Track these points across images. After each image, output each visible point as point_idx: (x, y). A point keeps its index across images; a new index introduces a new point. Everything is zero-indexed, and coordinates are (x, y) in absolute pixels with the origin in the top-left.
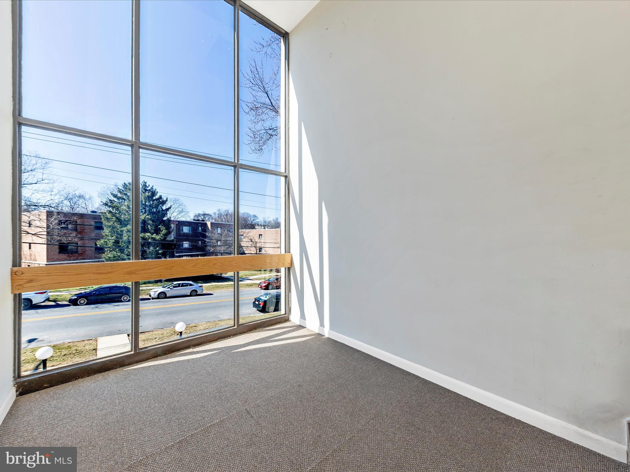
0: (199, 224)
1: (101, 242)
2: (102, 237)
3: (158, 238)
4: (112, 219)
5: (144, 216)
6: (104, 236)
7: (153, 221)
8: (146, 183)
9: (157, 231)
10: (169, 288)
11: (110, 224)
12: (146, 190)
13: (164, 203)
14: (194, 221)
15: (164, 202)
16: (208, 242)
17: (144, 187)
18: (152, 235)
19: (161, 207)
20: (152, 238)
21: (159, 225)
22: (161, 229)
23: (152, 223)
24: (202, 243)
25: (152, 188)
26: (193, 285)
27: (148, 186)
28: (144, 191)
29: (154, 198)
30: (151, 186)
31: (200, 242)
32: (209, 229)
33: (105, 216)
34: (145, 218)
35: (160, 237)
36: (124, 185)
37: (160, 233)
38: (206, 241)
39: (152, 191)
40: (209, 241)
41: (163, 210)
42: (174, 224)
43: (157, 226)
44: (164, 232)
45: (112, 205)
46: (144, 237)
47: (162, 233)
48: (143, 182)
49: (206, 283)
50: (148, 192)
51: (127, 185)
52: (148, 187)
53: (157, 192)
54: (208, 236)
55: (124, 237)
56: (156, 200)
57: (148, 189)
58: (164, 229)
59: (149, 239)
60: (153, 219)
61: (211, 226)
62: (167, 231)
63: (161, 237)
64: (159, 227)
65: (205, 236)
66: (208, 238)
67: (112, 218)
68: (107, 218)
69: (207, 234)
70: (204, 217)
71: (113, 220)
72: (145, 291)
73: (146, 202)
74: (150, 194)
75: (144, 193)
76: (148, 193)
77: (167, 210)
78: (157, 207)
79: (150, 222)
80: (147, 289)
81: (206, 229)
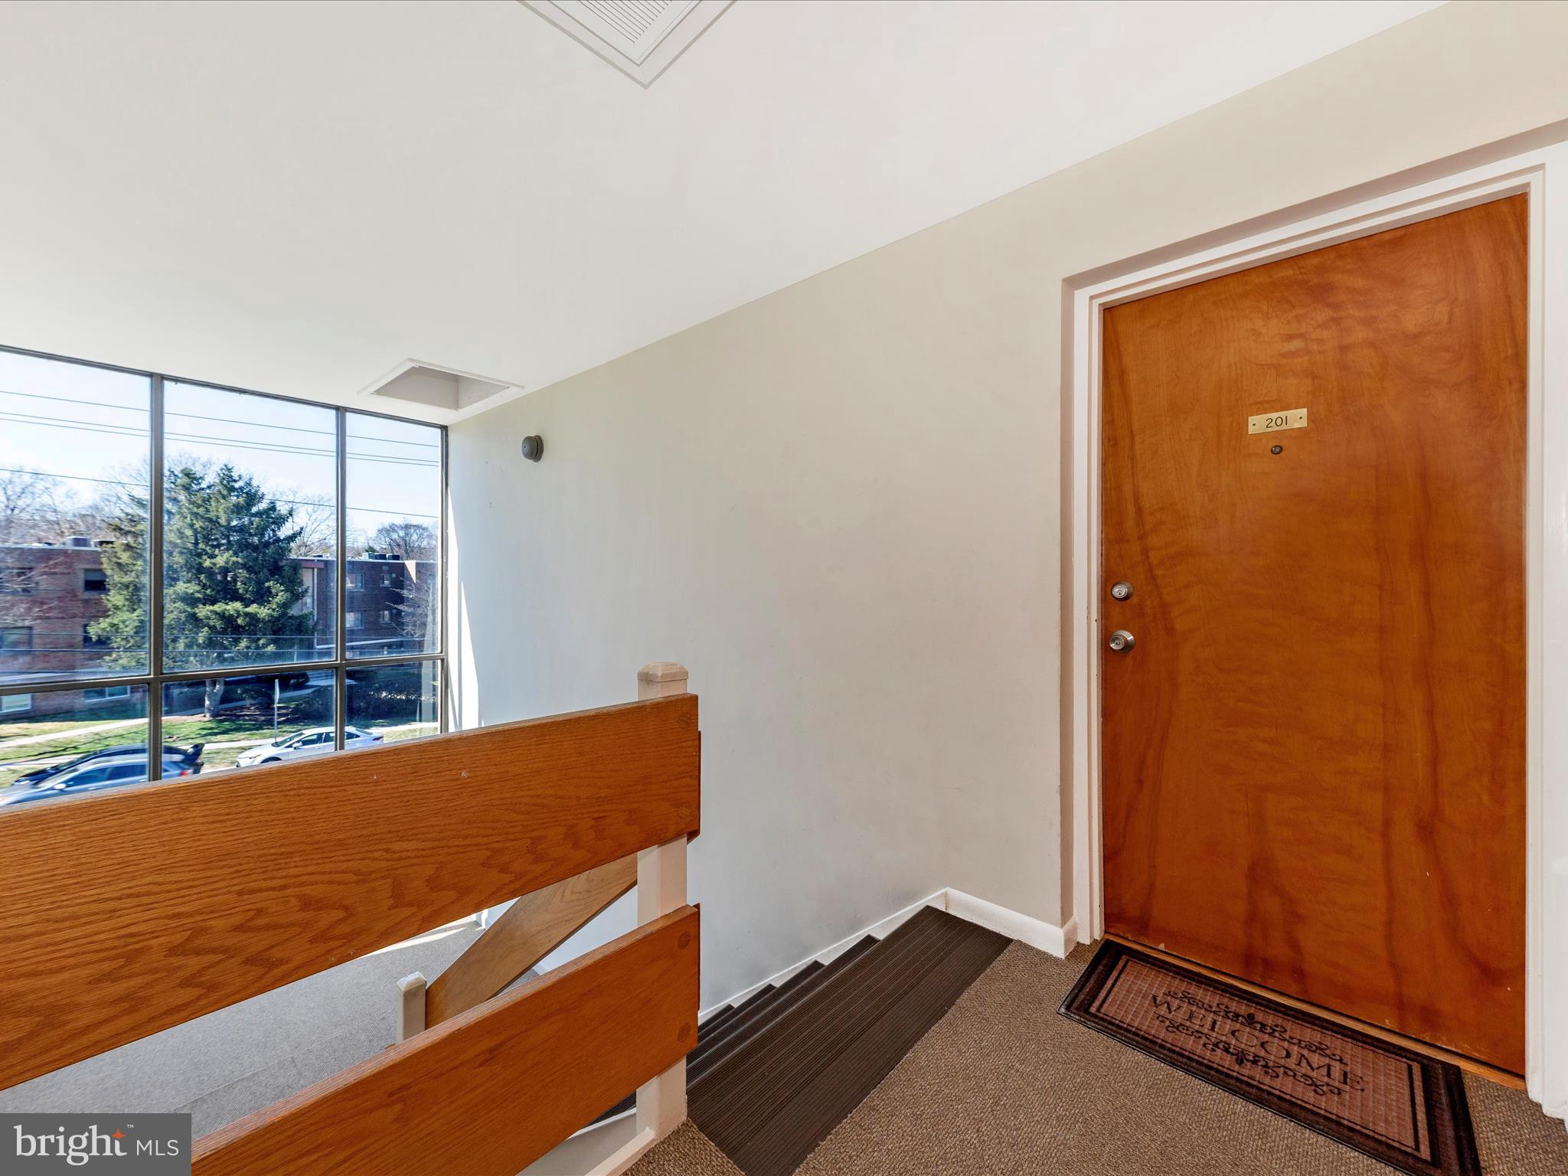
0: (384, 568)
1: (102, 626)
2: (105, 613)
3: (264, 614)
4: (134, 565)
5: (224, 559)
6: (109, 610)
7: (250, 570)
8: (229, 470)
9: (262, 596)
10: (290, 746)
11: (127, 579)
12: (232, 489)
13: (280, 521)
14: (371, 560)
15: (284, 519)
16: (408, 614)
17: (225, 482)
18: (247, 606)
19: (274, 531)
20: (247, 614)
21: (268, 581)
22: (273, 591)
23: (247, 576)
24: (391, 615)
25: (249, 484)
26: (358, 736)
27: (237, 478)
28: (225, 492)
29: (254, 510)
30: (246, 478)
31: (386, 612)
32: (411, 579)
33: (115, 560)
34: (227, 563)
35: (270, 611)
36: (170, 476)
37: (269, 602)
38: (401, 611)
39: (246, 493)
40: (411, 610)
41: (278, 540)
42: (313, 569)
43: (260, 583)
44: (281, 597)
45: (133, 529)
46: (224, 613)
47: (276, 600)
48: (222, 470)
49: (396, 725)
50: (236, 493)
51: (176, 476)
52: (235, 481)
53: (263, 495)
54: (408, 598)
55: (168, 613)
56: (259, 514)
57: (237, 485)
58: (282, 591)
59: (237, 617)
60: (250, 564)
61: (418, 571)
62: (288, 595)
63: (274, 610)
64: (267, 584)
65: (401, 600)
66: (408, 601)
67: (135, 563)
68: (119, 565)
69: (405, 593)
70: (407, 534)
71: (136, 567)
72: (226, 753)
73: (229, 521)
74: (241, 500)
75: (224, 497)
76: (238, 496)
77: (292, 538)
78: (261, 532)
79: (243, 573)
80: (232, 748)
81: (403, 581)
